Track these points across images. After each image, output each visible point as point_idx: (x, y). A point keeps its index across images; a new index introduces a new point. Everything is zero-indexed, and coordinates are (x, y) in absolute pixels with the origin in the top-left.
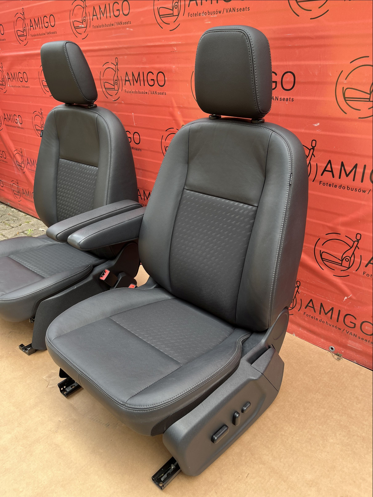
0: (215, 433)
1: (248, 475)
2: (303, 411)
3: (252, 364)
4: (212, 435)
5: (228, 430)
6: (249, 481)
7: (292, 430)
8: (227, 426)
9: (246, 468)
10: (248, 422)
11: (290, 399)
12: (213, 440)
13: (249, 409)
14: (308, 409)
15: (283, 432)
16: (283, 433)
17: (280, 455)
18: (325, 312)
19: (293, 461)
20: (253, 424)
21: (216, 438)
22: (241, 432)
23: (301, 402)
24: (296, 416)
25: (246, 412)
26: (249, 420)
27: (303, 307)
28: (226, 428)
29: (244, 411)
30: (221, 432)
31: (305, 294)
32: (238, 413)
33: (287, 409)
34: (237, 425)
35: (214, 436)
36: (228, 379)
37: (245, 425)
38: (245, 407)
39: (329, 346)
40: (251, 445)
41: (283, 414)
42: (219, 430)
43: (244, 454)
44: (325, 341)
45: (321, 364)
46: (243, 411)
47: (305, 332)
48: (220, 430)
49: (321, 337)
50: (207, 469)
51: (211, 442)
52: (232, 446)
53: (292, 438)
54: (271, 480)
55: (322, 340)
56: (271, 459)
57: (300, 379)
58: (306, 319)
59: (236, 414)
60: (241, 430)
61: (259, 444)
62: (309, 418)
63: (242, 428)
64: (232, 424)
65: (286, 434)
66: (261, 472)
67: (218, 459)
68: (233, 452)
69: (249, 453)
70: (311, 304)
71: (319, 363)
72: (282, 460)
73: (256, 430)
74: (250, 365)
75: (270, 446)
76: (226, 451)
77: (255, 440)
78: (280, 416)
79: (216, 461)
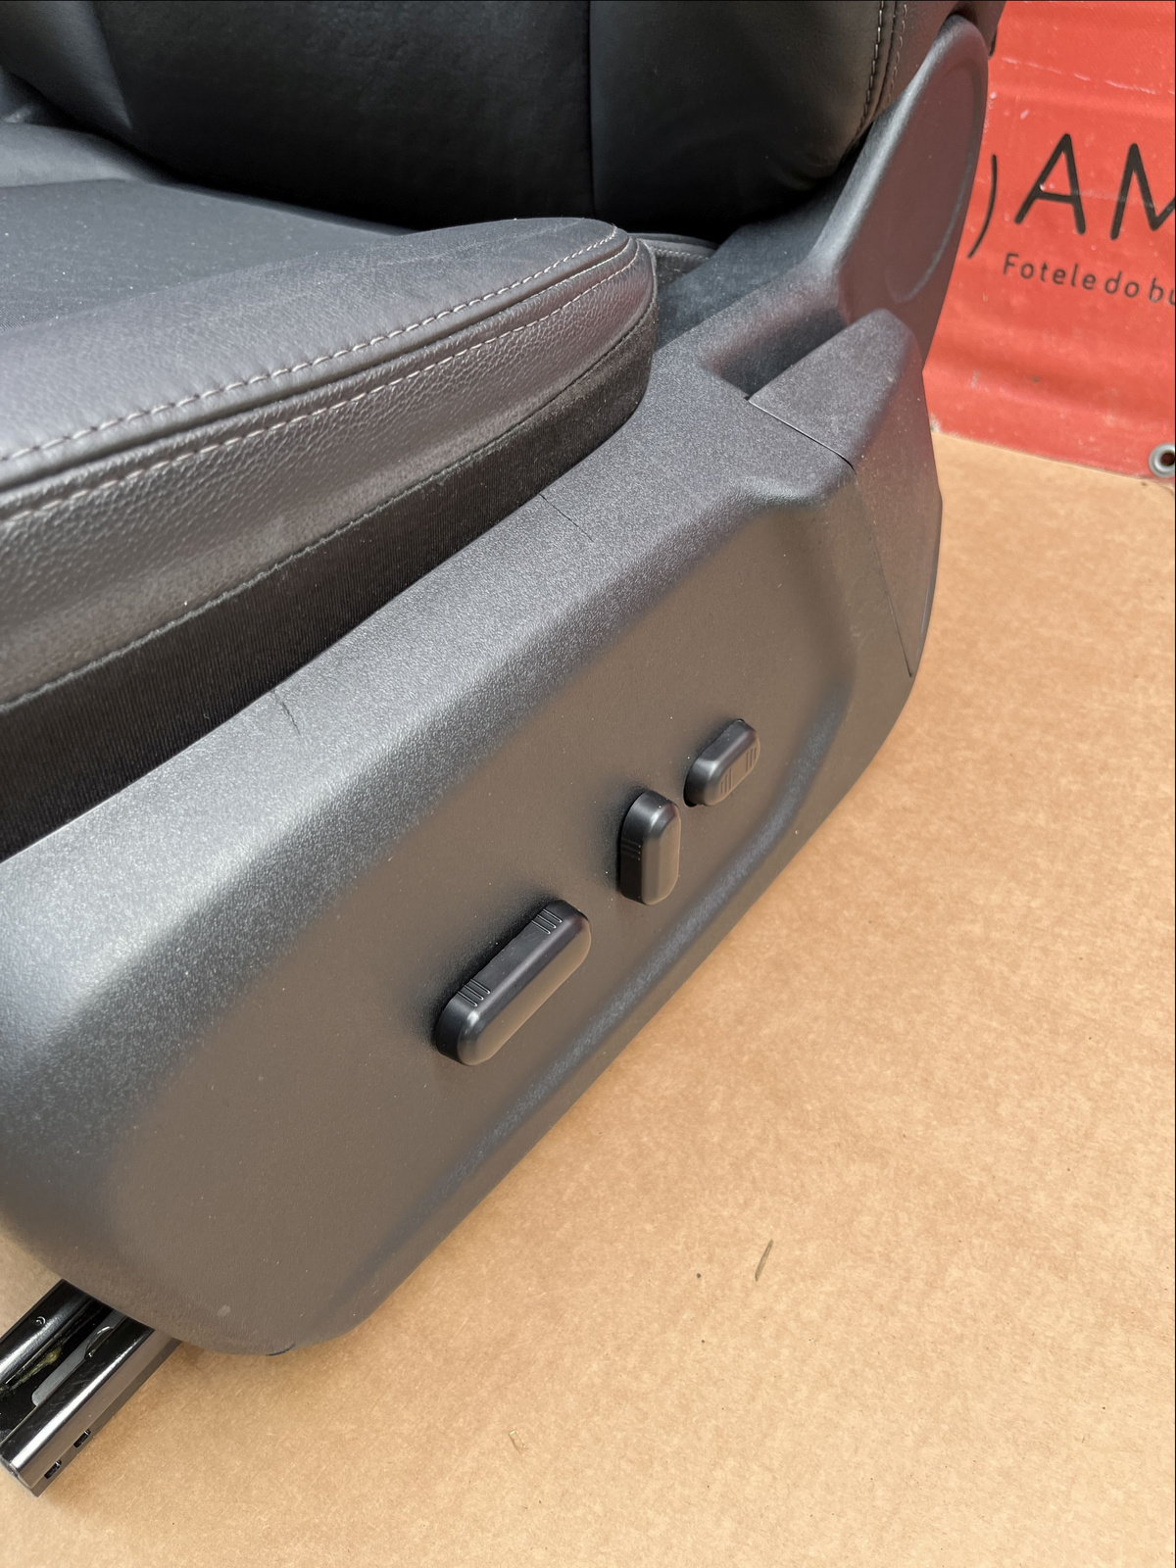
0: (467, 977)
1: (765, 1254)
2: (1074, 788)
3: (750, 392)
4: (432, 990)
5: (586, 942)
6: (780, 1307)
7: (1033, 904)
8: (568, 910)
9: (746, 1204)
10: (731, 879)
11: (977, 733)
12: (447, 1037)
13: (741, 773)
14: (1104, 768)
15: (973, 922)
16: (977, 930)
17: (986, 1076)
18: (1150, 211)
19: (1086, 1107)
20: (761, 899)
21: (474, 1017)
22: (684, 949)
23: (1050, 738)
24: (1041, 816)
25: (716, 799)
26: (741, 868)
27: (1005, 215)
28: (567, 924)
29: (708, 791)
30: (519, 963)
31: (1023, 106)
32: (656, 800)
33: (969, 786)
34: (655, 895)
35: (456, 1004)
36: (553, 488)
37: (709, 903)
38: (712, 758)
39: (1151, 447)
40: (766, 1031)
41: (951, 818)
42: (503, 943)
43: (715, 1105)
44: (1125, 423)
45: (1120, 538)
46: (694, 790)
47: (1004, 392)
48: (512, 949)
49: (1103, 404)
50: (437, 1253)
51: (429, 1057)
52: (621, 1061)
53: (1045, 950)
54: (954, 1273)
55: (1109, 420)
56: (920, 1111)
57: (1016, 624)
58: (1018, 300)
59: (639, 808)
60: (681, 938)
61: (816, 1019)
62: (1127, 820)
63: (691, 923)
64: (613, 898)
65: (995, 935)
66: (867, 1220)
67: (525, 1164)
68: (638, 1102)
69: (757, 1089)
70: (1058, 182)
71: (1108, 537)
72: (1005, 1108)
73: (784, 932)
74: (739, 395)
75: (899, 1025)
76: (586, 1097)
77: (784, 997)
78: (933, 829)
79: (504, 1185)
